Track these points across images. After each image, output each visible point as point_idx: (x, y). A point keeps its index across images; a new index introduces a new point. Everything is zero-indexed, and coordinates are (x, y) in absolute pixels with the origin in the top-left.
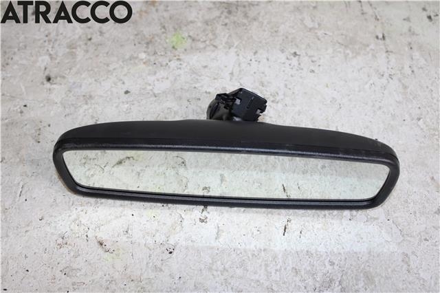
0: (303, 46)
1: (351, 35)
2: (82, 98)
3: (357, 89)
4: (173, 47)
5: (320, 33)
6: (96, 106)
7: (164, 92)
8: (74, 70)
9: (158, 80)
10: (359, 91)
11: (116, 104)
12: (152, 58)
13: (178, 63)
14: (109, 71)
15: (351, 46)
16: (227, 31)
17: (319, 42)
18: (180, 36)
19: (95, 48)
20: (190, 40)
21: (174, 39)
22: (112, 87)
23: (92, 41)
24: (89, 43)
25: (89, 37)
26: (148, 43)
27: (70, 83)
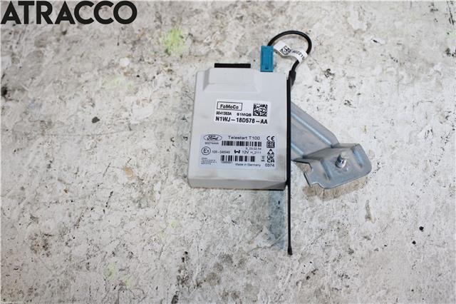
0: (341, 61)
1: (411, 45)
2: (39, 125)
3: (406, 139)
4: (166, 51)
5: (368, 39)
6: (54, 139)
7: (142, 123)
8: (38, 79)
9: (138, 103)
10: (410, 142)
11: (79, 138)
12: (136, 67)
13: (168, 76)
14: (79, 84)
15: (408, 64)
16: (241, 28)
17: (364, 54)
18: (178, 34)
19: (68, 47)
20: (190, 41)
21: (170, 38)
22: (78, 110)
23: (67, 35)
24: (62, 38)
25: (64, 30)
26: (134, 43)
27: (29, 99)
